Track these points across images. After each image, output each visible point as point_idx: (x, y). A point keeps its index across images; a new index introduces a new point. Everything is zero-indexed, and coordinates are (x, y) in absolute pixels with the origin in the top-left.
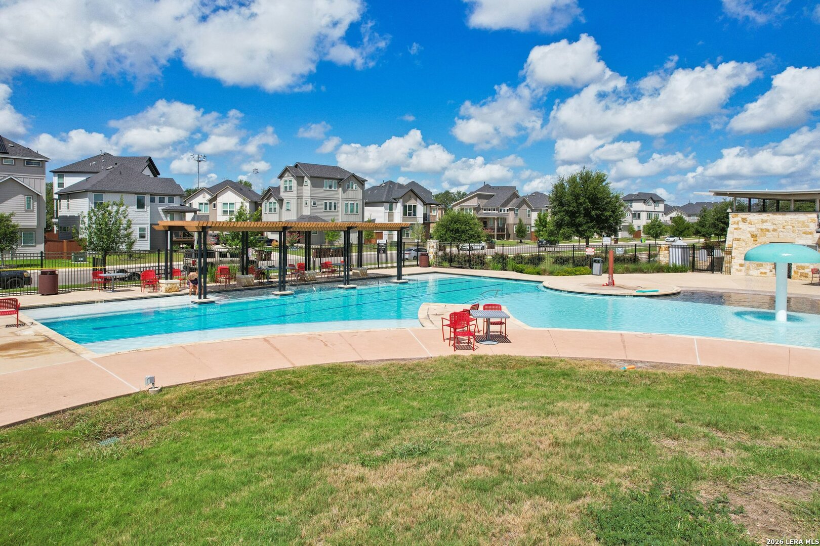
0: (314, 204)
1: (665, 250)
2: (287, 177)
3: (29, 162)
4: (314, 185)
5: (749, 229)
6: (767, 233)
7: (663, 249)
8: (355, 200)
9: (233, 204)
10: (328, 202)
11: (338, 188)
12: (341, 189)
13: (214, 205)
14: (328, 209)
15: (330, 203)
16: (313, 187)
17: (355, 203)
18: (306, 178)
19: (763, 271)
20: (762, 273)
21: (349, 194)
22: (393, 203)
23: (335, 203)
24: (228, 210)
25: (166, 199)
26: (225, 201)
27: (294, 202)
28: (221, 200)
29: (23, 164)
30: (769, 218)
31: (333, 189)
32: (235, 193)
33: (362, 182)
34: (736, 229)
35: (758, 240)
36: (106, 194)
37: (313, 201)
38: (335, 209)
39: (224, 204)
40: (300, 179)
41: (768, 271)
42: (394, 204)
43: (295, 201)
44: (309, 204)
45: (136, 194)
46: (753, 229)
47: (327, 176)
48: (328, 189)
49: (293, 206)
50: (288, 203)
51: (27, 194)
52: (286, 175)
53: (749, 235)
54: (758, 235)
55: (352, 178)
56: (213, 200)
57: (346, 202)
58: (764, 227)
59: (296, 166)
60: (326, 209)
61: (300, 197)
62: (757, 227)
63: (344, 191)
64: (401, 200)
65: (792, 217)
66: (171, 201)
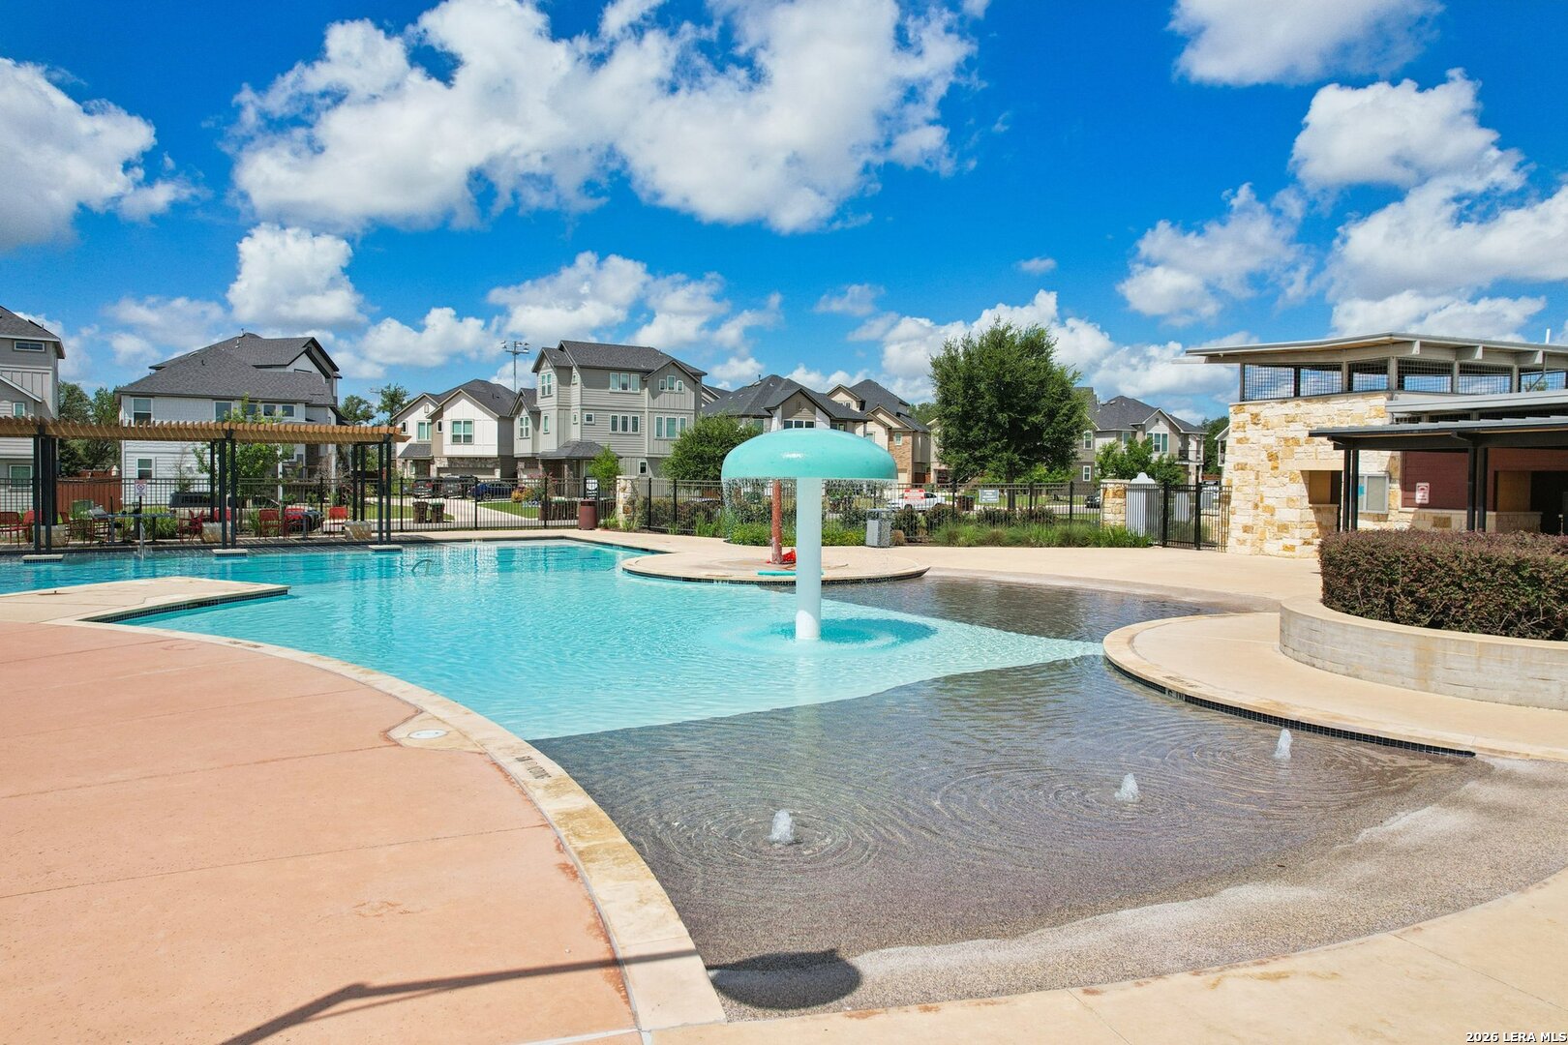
0: (589, 418)
1: (1115, 495)
2: (547, 370)
3: (23, 345)
4: (587, 383)
5: (1264, 441)
6: (1298, 449)
7: (1111, 495)
8: (680, 411)
9: (470, 423)
10: (620, 416)
11: (642, 388)
12: (647, 389)
13: (440, 424)
14: (620, 430)
15: (625, 419)
16: (587, 387)
17: (678, 418)
18: (575, 370)
19: (1288, 542)
20: (1286, 548)
21: (666, 399)
22: (762, 417)
23: (635, 419)
24: (462, 434)
25: (279, 410)
26: (456, 418)
27: (553, 415)
28: (449, 416)
29: (10, 347)
30: (1299, 411)
31: (629, 390)
32: (474, 404)
33: (694, 377)
34: (1240, 441)
35: (1280, 466)
36: (157, 398)
37: (586, 413)
38: (635, 428)
39: (455, 423)
40: (565, 373)
41: (1297, 542)
42: (766, 421)
43: (554, 413)
44: (578, 420)
45: (214, 399)
46: (1271, 440)
47: (616, 366)
48: (620, 390)
49: (552, 425)
50: (546, 418)
51: (17, 400)
52: (544, 366)
53: (1264, 456)
54: (1280, 455)
55: (672, 368)
56: (436, 417)
57: (657, 416)
58: (1291, 435)
59: (561, 348)
60: (614, 428)
61: (564, 407)
62: (1279, 434)
63: (654, 395)
64: (779, 412)
65: (1340, 407)
66: (290, 412)
